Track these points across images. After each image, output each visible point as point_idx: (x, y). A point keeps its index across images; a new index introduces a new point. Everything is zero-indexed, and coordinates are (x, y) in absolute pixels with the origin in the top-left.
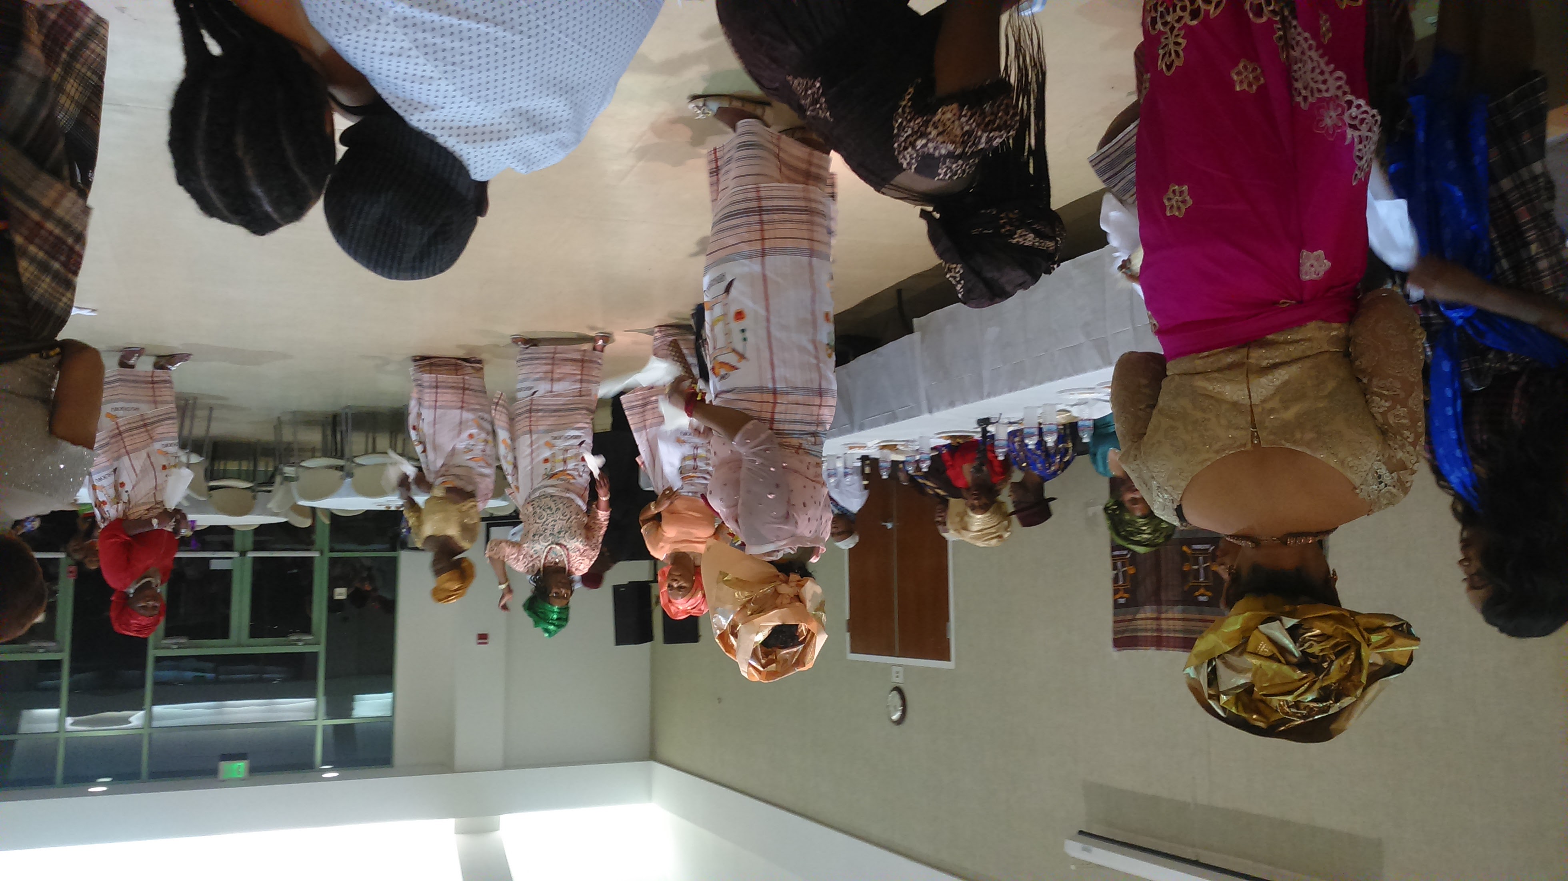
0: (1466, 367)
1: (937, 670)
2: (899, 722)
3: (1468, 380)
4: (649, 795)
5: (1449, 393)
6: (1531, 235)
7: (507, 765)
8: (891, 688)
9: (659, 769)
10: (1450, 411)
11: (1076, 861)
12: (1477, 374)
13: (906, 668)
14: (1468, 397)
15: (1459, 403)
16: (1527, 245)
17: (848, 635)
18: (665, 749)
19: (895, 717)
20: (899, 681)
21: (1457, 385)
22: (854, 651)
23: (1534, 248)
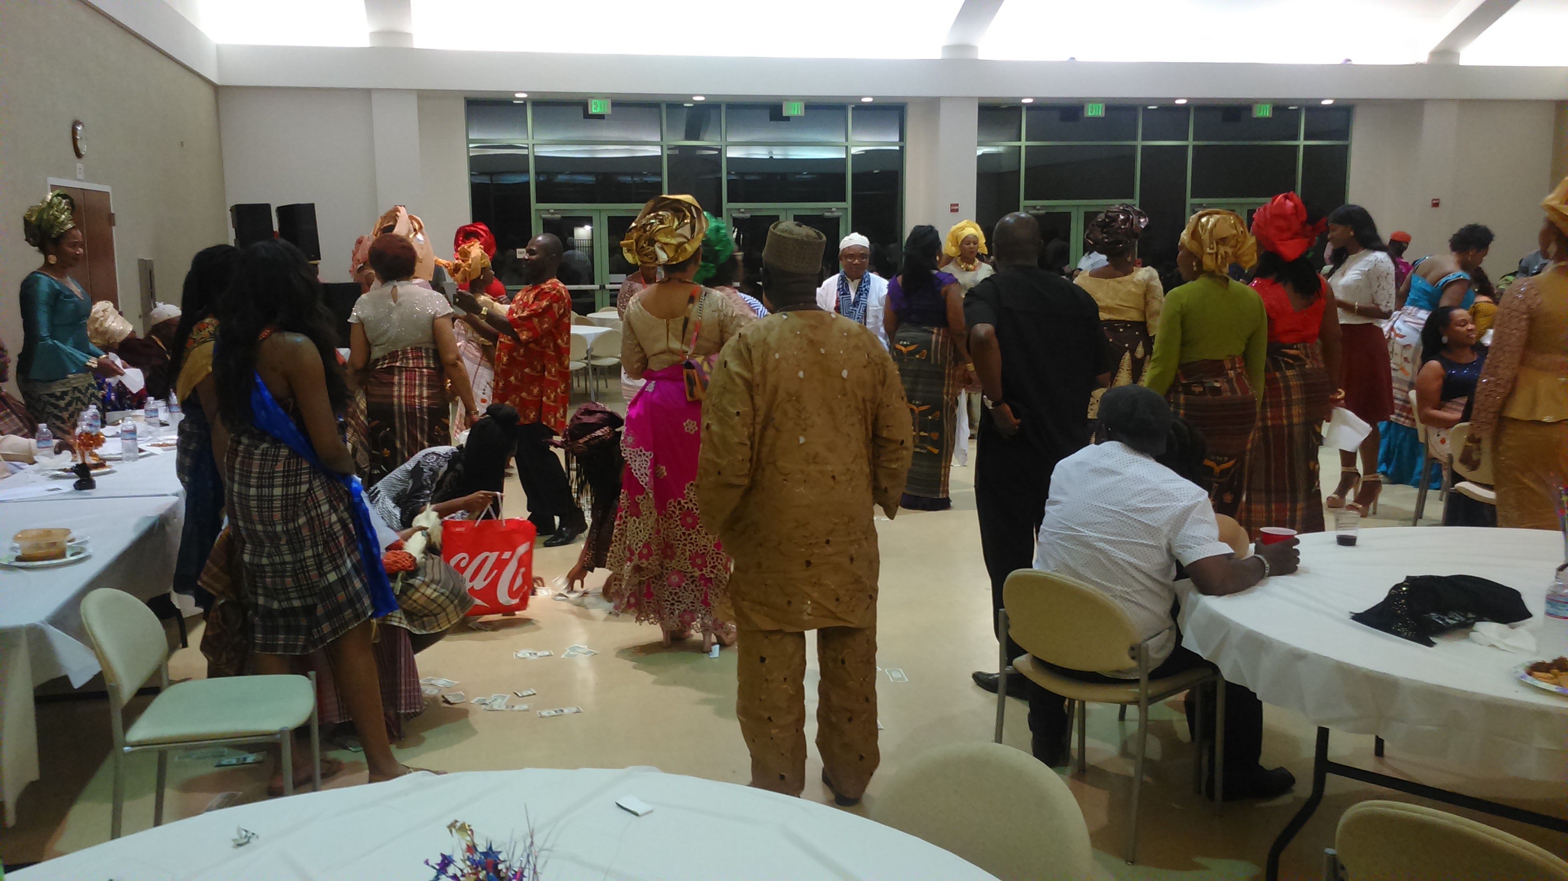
1: (59, 176)
2: (76, 123)
4: (218, 47)
7: (366, 93)
8: (84, 158)
17: (112, 212)
18: (206, 93)
19: (79, 129)
20: (79, 165)
22: (107, 194)
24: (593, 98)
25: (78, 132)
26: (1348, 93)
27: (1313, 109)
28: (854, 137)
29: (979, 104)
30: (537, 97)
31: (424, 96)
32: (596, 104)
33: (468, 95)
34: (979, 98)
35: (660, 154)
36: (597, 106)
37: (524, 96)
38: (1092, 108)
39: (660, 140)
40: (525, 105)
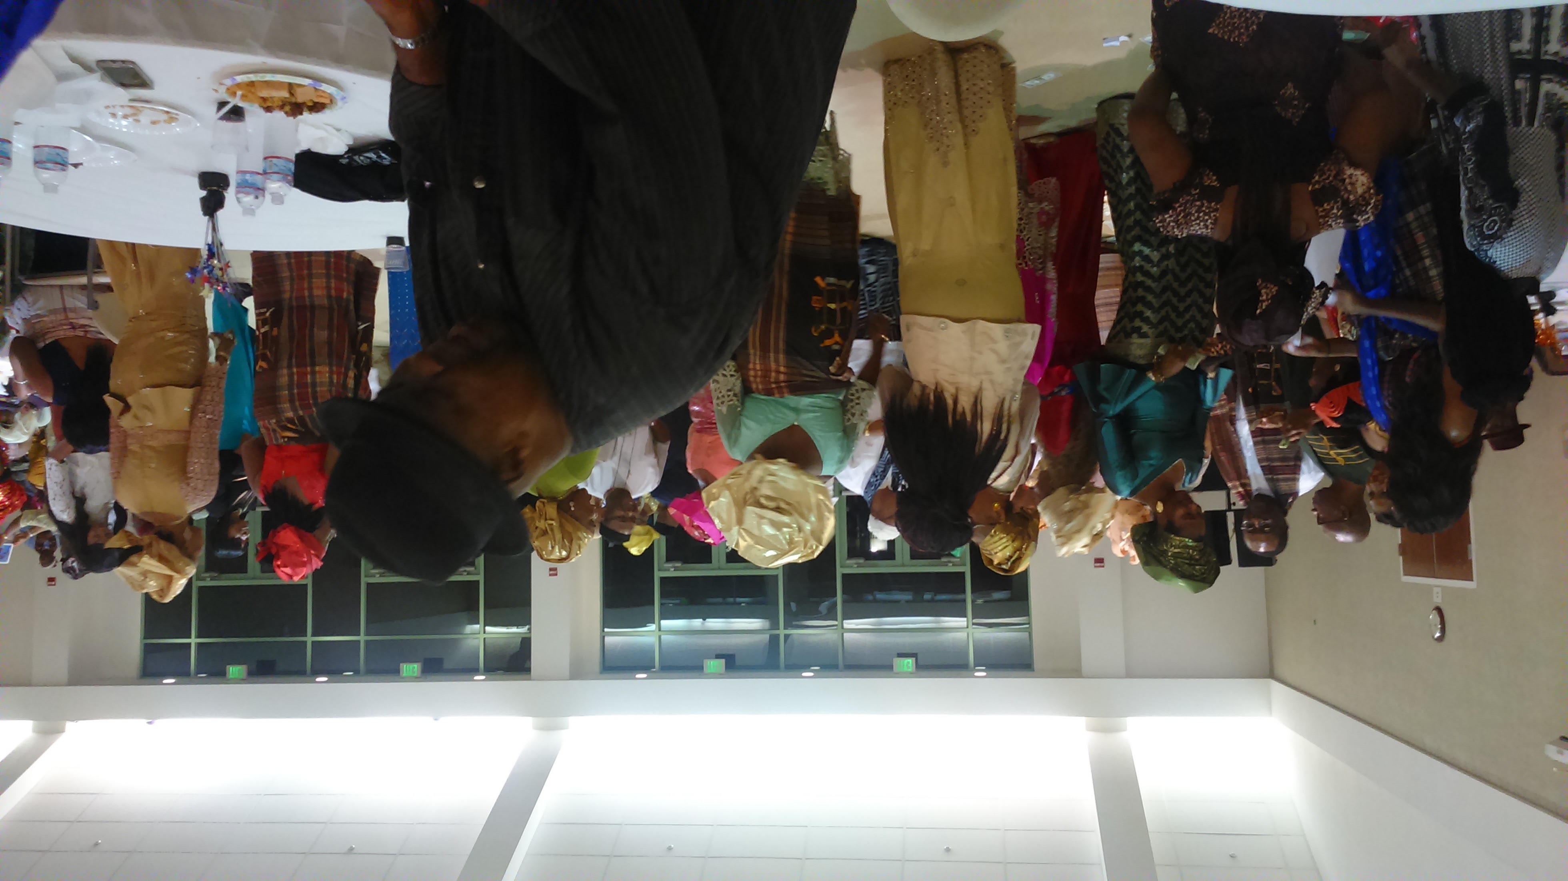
0: (1380, 344)
1: (1463, 590)
2: (1440, 639)
3: (1381, 353)
4: (1270, 712)
5: (1369, 362)
6: (1425, 252)
7: (1129, 675)
8: (1433, 607)
9: (1275, 685)
10: (1370, 375)
11: (1556, 763)
12: (1386, 348)
13: (1444, 588)
14: (1381, 363)
15: (1376, 369)
16: (1422, 259)
17: (1401, 558)
18: (1282, 669)
19: (1438, 635)
20: (1438, 600)
21: (1374, 356)
22: (1406, 574)
23: (1428, 262)
24: (911, 673)
25: (1439, 631)
26: (149, 691)
27: (182, 674)
28: (652, 640)
29: (530, 674)
30: (964, 673)
31: (1073, 670)
32: (908, 667)
33: (1030, 673)
34: (530, 679)
35: (844, 621)
36: (907, 665)
37: (977, 674)
38: (413, 672)
39: (845, 634)
40: (976, 665)
